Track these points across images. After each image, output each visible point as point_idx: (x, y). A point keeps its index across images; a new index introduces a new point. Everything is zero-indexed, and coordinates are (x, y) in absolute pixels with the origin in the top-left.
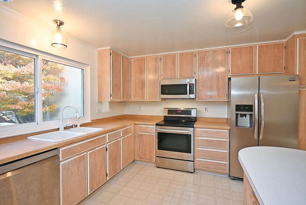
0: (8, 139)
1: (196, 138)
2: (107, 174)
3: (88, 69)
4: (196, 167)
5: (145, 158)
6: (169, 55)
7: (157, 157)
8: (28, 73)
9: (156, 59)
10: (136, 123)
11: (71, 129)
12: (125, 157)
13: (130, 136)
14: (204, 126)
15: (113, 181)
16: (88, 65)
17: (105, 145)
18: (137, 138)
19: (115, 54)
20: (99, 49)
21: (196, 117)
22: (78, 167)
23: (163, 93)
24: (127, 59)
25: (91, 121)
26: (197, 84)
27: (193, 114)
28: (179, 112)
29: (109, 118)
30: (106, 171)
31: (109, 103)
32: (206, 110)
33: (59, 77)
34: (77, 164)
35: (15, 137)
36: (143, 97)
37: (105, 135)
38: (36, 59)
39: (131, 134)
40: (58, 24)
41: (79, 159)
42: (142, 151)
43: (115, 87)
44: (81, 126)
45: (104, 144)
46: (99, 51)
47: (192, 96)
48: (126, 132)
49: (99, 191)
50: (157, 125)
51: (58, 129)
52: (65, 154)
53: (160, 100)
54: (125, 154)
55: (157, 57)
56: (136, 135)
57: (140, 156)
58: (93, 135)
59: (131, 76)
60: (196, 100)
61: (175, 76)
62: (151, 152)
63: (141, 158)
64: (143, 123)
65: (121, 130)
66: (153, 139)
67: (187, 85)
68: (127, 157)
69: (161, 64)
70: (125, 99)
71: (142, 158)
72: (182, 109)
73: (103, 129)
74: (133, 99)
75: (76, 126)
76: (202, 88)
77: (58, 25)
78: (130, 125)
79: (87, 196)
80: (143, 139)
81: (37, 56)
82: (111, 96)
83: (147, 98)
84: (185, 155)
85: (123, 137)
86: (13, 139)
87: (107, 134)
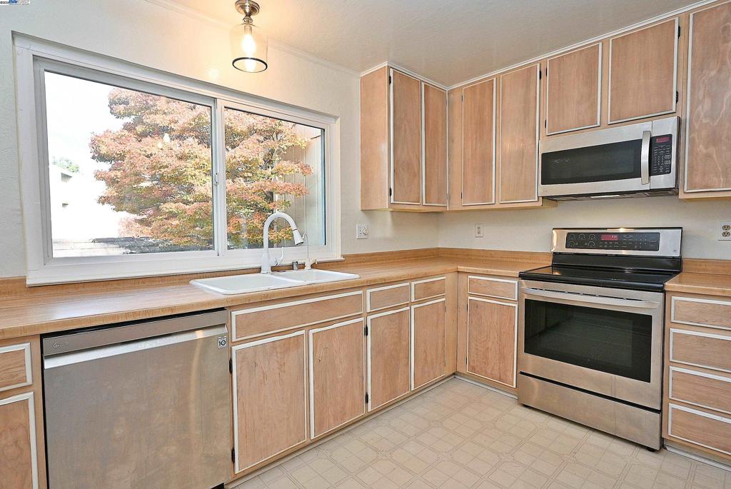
0: (153, 281)
1: (672, 330)
2: (367, 396)
3: (335, 129)
4: (669, 433)
5: (486, 372)
6: (570, 55)
7: (522, 373)
8: (243, 159)
9: (526, 77)
10: (461, 268)
11: (288, 272)
12: (426, 360)
13: (440, 305)
14: (716, 289)
15: (385, 418)
16: (336, 118)
17: (362, 319)
18: (463, 312)
19: (401, 81)
20: (363, 74)
21: (681, 257)
22: (282, 365)
23: (548, 178)
24: (441, 93)
25: (342, 258)
26: (687, 136)
27: (668, 247)
28: (608, 241)
29: (392, 253)
30: (362, 385)
31: (392, 216)
32: (724, 234)
33: (299, 164)
34: (279, 355)
35: (166, 278)
36: (485, 196)
37: (361, 292)
38: (213, 108)
39: (444, 299)
40: (248, 11)
41: (284, 345)
42: (477, 349)
43: (403, 169)
44: (313, 266)
45: (359, 316)
46: (363, 79)
47: (662, 181)
48: (428, 292)
49: (344, 434)
50: (523, 276)
51: (259, 270)
52: (244, 324)
53: (540, 204)
54: (425, 351)
55: (530, 70)
56: (462, 303)
57: (472, 364)
58: (323, 287)
59: (452, 140)
60: (681, 196)
61: (593, 120)
62: (502, 357)
63: (473, 369)
64: (481, 270)
65: (413, 284)
66: (511, 319)
67: (638, 143)
68: (429, 359)
69: (541, 89)
70: (435, 206)
71: (477, 369)
72: (622, 230)
73: (357, 276)
74: (457, 204)
75: (302, 266)
76: (712, 150)
77: (246, 12)
78: (441, 274)
79: (306, 440)
80: (481, 317)
81: (215, 99)
82: (391, 195)
83: (497, 199)
84: (625, 386)
85: (419, 302)
86: (162, 281)
87: (369, 291)
